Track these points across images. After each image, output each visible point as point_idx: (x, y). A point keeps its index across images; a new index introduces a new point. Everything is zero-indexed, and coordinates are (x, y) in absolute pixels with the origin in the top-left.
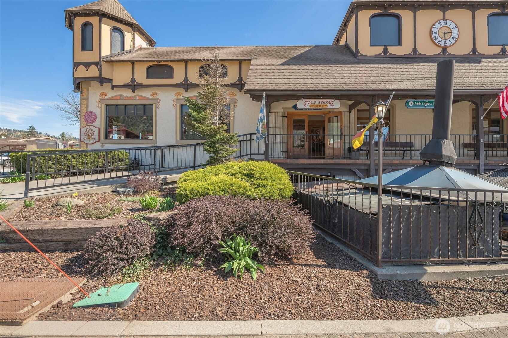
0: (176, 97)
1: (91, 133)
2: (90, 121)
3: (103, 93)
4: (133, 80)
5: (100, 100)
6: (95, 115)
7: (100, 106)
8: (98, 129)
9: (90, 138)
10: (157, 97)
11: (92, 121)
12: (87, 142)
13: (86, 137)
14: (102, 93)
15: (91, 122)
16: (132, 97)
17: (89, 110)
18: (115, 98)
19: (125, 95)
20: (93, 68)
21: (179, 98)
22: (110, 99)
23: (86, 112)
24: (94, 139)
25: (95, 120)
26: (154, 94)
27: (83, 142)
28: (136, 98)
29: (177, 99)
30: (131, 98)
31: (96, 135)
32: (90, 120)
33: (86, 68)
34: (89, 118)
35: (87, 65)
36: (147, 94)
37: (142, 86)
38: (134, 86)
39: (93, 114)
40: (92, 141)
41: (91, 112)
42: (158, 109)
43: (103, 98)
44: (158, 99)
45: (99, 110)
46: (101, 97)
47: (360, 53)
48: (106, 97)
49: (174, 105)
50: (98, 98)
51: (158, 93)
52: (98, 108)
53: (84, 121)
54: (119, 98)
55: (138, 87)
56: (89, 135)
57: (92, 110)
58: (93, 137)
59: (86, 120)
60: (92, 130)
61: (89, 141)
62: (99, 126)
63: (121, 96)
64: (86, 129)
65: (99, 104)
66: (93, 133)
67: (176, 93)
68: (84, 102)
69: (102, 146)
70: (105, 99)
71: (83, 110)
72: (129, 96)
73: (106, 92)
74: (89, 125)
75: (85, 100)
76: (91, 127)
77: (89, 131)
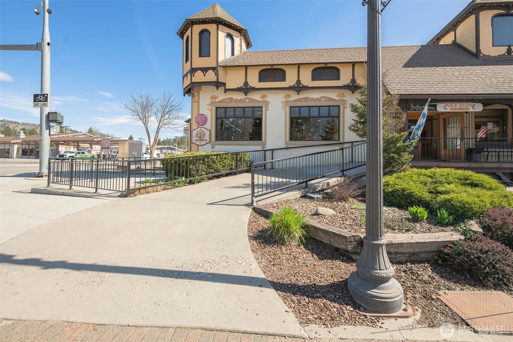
0: (285, 100)
1: (203, 134)
2: (201, 124)
4: (246, 83)
5: (210, 103)
6: (206, 118)
7: (210, 109)
8: (209, 131)
9: (201, 140)
10: (267, 99)
11: (203, 123)
12: (198, 143)
13: (197, 138)
14: (213, 97)
16: (241, 99)
17: (200, 113)
18: (225, 101)
19: (235, 98)
20: (210, 72)
21: (287, 100)
22: (220, 102)
23: (197, 115)
24: (205, 140)
25: (205, 122)
26: (263, 97)
27: (194, 143)
28: (246, 100)
29: (286, 101)
30: (241, 101)
31: (207, 137)
32: (202, 122)
33: (204, 73)
34: (200, 121)
35: (205, 70)
36: (256, 96)
37: (254, 89)
38: (246, 89)
39: (204, 117)
40: (203, 143)
41: (202, 115)
42: (267, 111)
43: (214, 101)
44: (267, 102)
45: (210, 112)
46: (212, 100)
47: (482, 54)
48: (217, 100)
49: (284, 107)
50: (209, 101)
51: (267, 95)
52: (208, 110)
53: (195, 123)
54: (229, 100)
55: (251, 90)
56: (200, 137)
57: (203, 113)
58: (204, 139)
59: (197, 122)
60: (203, 132)
61: (201, 142)
62: (209, 128)
63: (231, 99)
64: (198, 131)
65: (210, 107)
67: (285, 96)
68: (196, 105)
69: (213, 148)
70: (216, 102)
71: (194, 113)
72: (239, 98)
73: (217, 95)
74: (200, 127)
75: (196, 103)
76: (202, 129)
77: (200, 133)
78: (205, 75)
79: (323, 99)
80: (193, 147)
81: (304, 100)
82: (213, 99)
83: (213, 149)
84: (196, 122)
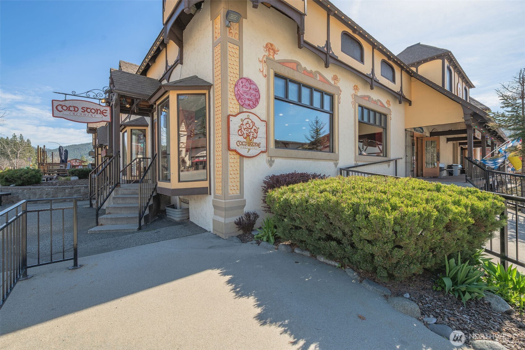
0: (354, 92)
1: (252, 130)
2: (247, 102)
3: (271, 45)
4: (328, 44)
5: (265, 59)
6: (257, 90)
7: (265, 72)
8: (264, 124)
9: (250, 144)
10: (338, 84)
11: (251, 103)
12: (243, 151)
13: (241, 139)
14: (269, 46)
15: (249, 105)
16: (311, 72)
17: (245, 76)
18: (287, 64)
19: (303, 65)
21: (356, 94)
22: (283, 63)
23: (238, 77)
24: (258, 145)
25: (256, 102)
26: (335, 78)
27: (235, 151)
28: (316, 76)
30: (310, 74)
31: (261, 138)
32: (249, 100)
34: (245, 95)
36: (328, 74)
39: (254, 87)
40: (254, 151)
41: (248, 80)
42: (339, 104)
43: (271, 57)
44: (338, 88)
45: (264, 80)
46: (267, 52)
48: (277, 57)
49: (353, 103)
50: (262, 53)
51: (339, 78)
52: (261, 74)
53: (234, 98)
56: (247, 135)
57: (251, 78)
58: (255, 141)
59: (239, 97)
60: (253, 123)
61: (249, 149)
62: (264, 117)
63: (298, 64)
64: (242, 120)
65: (265, 68)
66: (256, 131)
67: (354, 86)
68: (232, 49)
69: (271, 163)
70: (273, 60)
71: (232, 70)
72: (309, 69)
73: (276, 46)
74: (245, 110)
75: (235, 47)
76: (252, 117)
77: (248, 125)
79: (379, 103)
80: (231, 161)
81: (367, 99)
82: (269, 51)
83: (271, 165)
84: (235, 95)
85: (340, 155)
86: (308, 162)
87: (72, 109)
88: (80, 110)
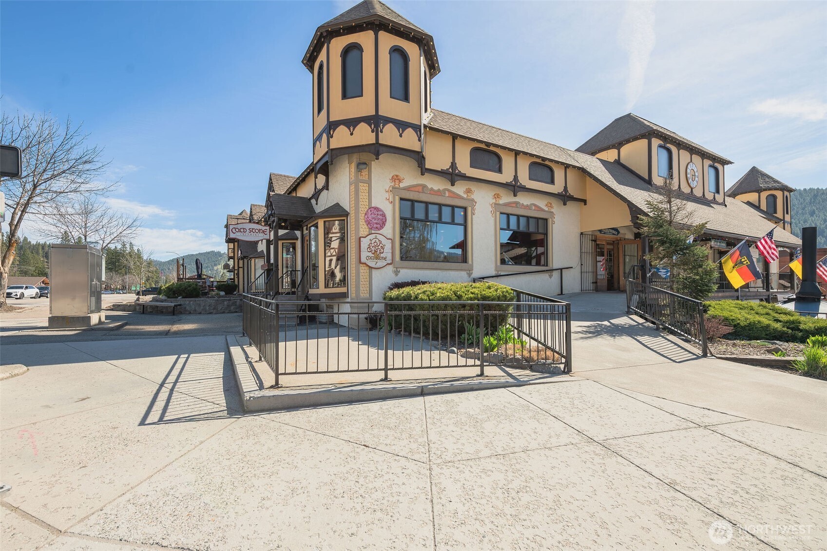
0: (494, 201)
1: (379, 247)
2: (375, 226)
3: (397, 176)
4: (453, 165)
5: (391, 189)
6: (384, 215)
7: (391, 199)
8: (390, 241)
9: (377, 258)
10: (472, 197)
11: (379, 226)
12: (372, 264)
13: (370, 254)
14: (395, 177)
15: (377, 228)
16: (439, 190)
17: (373, 205)
18: (412, 189)
19: (430, 187)
20: (410, 133)
21: (497, 202)
22: (408, 189)
23: (367, 207)
24: (385, 259)
25: (383, 224)
26: (469, 191)
27: (365, 264)
28: (445, 193)
29: (495, 204)
30: (438, 193)
31: (387, 253)
32: (376, 223)
33: (399, 131)
34: (373, 220)
35: (403, 126)
36: (460, 189)
39: (381, 213)
40: (381, 263)
41: (376, 208)
42: (473, 216)
43: (397, 186)
44: (473, 200)
45: (390, 206)
46: (393, 183)
48: (402, 185)
49: (493, 212)
50: (388, 184)
51: (473, 190)
52: (387, 202)
53: (364, 223)
54: (420, 189)
55: (459, 178)
56: (376, 251)
57: (378, 206)
58: (382, 255)
59: (368, 223)
60: (381, 242)
61: (377, 262)
62: (390, 236)
63: (424, 186)
64: (371, 240)
65: (391, 196)
66: (383, 248)
67: (494, 195)
68: (363, 187)
69: (397, 273)
70: (399, 188)
71: (362, 203)
72: (436, 188)
73: (401, 176)
74: (373, 232)
75: (365, 185)
76: (379, 237)
77: (375, 244)
78: (401, 136)
79: (533, 208)
80: (362, 271)
81: (514, 205)
82: (395, 181)
83: (397, 275)
84: (365, 222)
85: (474, 265)
86: (435, 272)
87: (242, 230)
88: (248, 231)
